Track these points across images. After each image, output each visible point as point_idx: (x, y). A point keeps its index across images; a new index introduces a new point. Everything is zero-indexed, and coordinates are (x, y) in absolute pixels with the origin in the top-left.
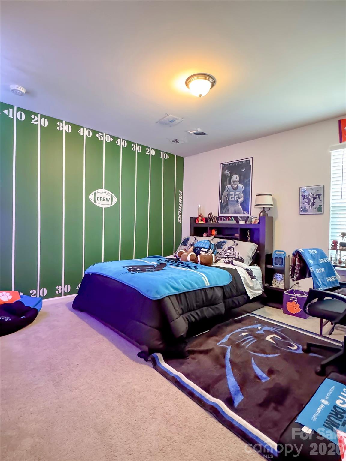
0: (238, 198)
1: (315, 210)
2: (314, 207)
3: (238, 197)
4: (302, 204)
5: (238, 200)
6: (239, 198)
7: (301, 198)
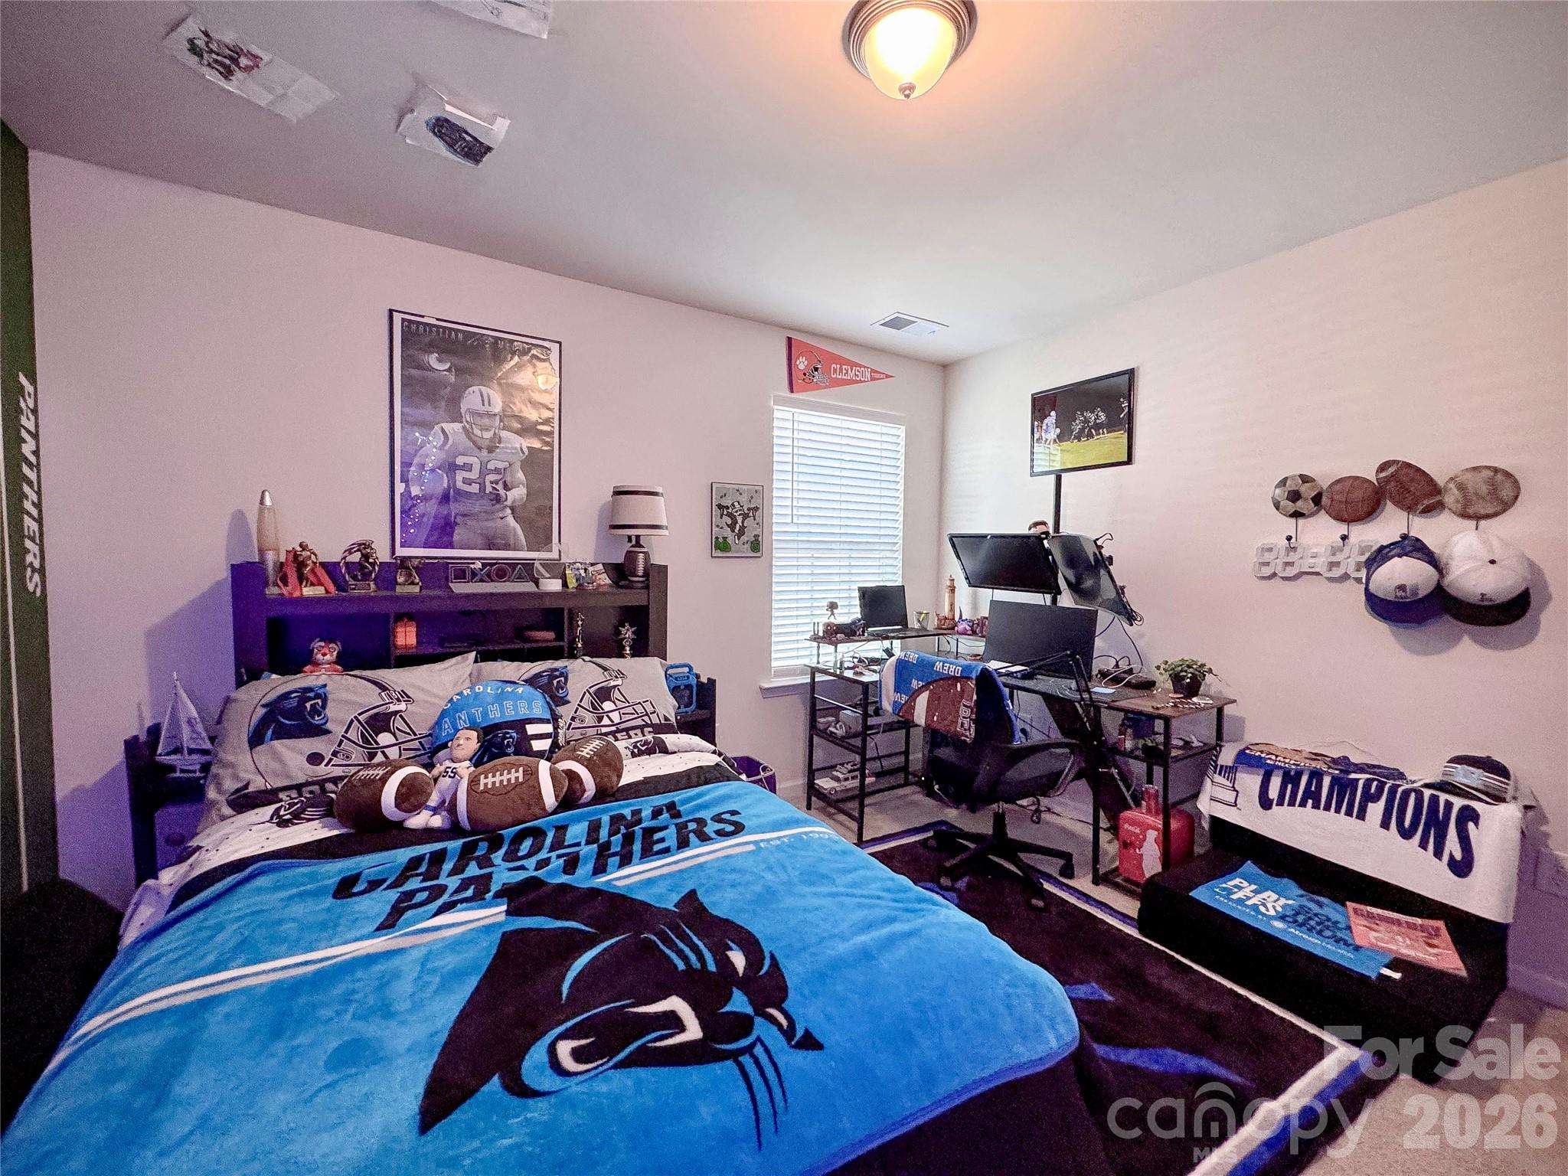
0: (500, 487)
1: (746, 546)
2: (744, 538)
3: (501, 483)
4: (717, 529)
5: (502, 492)
6: (506, 487)
7: (716, 511)
